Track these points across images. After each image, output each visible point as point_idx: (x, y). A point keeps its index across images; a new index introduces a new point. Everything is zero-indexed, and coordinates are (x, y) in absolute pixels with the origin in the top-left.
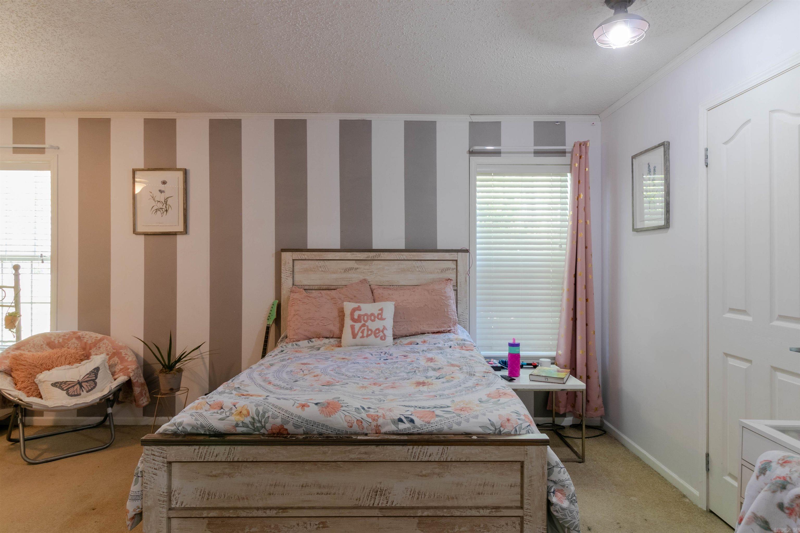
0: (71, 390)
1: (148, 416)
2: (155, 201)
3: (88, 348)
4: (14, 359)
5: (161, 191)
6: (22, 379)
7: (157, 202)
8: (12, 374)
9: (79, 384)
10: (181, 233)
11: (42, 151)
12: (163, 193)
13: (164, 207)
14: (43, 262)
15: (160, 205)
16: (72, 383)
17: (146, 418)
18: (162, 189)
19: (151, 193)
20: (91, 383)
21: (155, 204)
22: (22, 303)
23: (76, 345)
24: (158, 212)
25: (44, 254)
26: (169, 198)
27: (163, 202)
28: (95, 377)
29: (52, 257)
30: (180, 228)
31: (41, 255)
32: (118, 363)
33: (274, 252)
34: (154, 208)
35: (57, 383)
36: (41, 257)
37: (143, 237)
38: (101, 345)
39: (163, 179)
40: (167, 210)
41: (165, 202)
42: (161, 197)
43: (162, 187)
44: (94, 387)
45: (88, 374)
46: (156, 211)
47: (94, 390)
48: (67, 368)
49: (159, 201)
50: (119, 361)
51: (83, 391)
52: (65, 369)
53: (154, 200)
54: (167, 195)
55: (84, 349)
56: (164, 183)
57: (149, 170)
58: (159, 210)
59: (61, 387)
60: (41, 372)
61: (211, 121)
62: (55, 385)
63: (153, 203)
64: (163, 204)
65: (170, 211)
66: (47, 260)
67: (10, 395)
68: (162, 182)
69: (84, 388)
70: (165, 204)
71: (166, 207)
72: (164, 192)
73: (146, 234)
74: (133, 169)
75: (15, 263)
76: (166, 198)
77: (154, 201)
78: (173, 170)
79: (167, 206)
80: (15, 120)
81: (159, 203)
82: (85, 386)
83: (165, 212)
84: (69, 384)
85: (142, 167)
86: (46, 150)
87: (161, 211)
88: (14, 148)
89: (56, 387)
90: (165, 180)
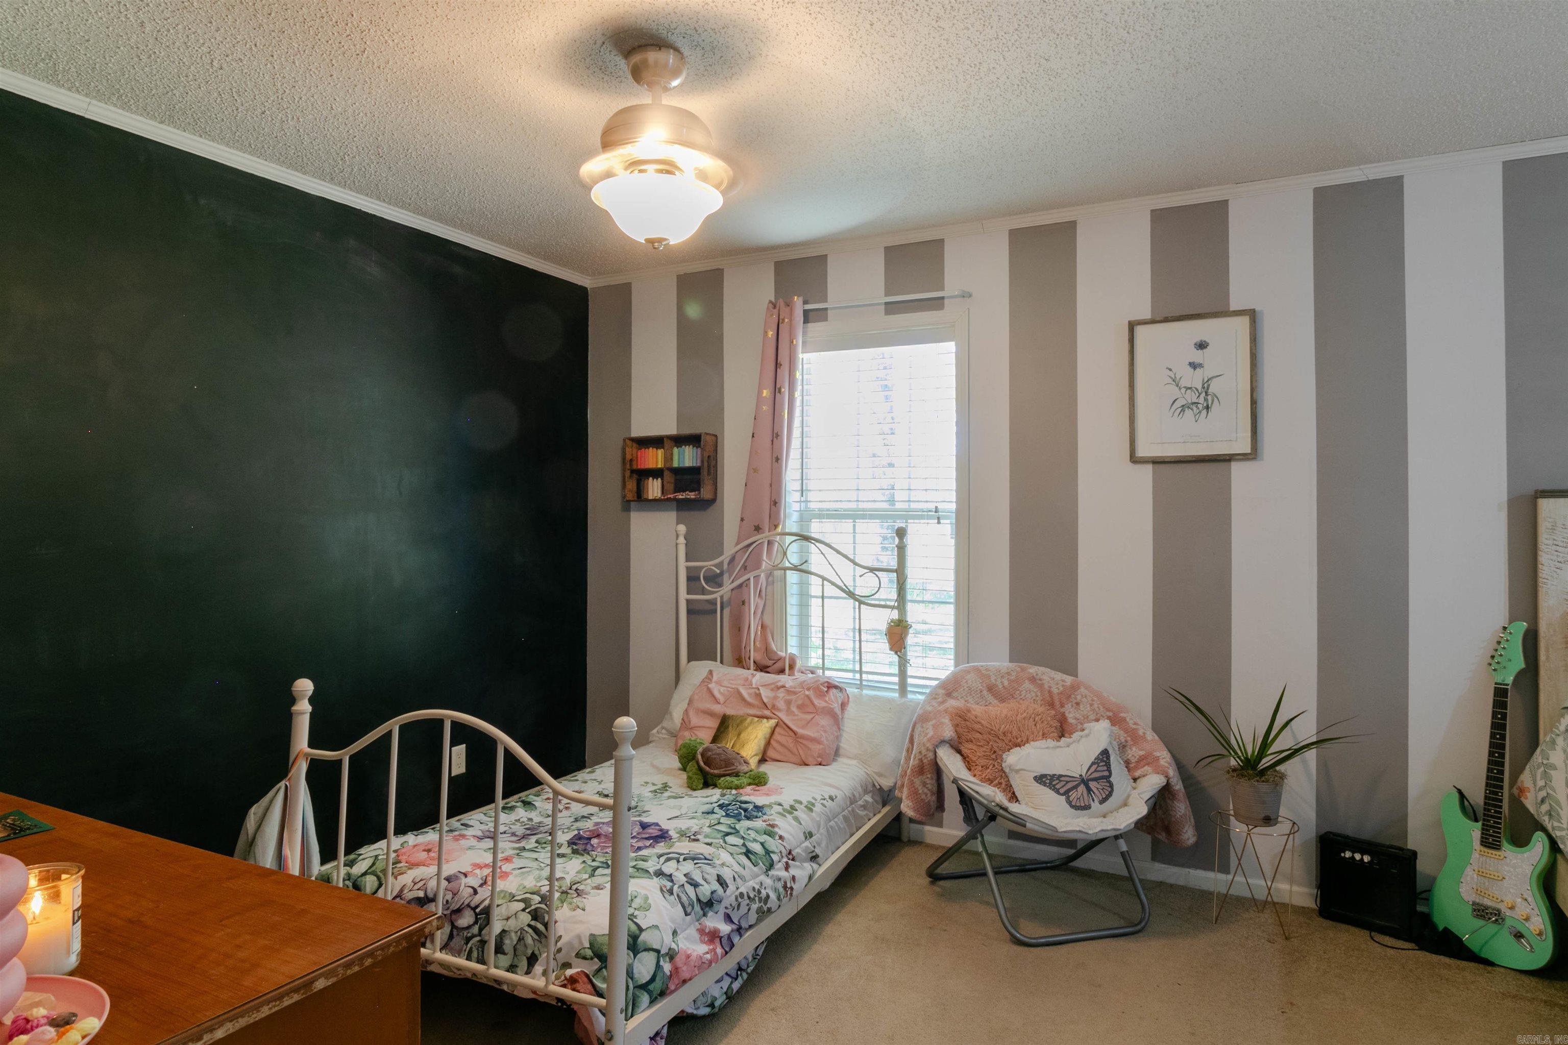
0: (1073, 795)
1: (1163, 862)
2: (1180, 389)
3: (1057, 703)
4: (960, 717)
5: (1194, 366)
6: (983, 762)
7: (1183, 390)
8: (962, 748)
9: (1084, 784)
10: (1244, 457)
11: (937, 304)
12: (1198, 370)
13: (1201, 400)
14: (939, 523)
15: (1191, 397)
16: (1071, 779)
17: (1158, 866)
18: (1198, 360)
19: (1170, 370)
20: (1103, 783)
21: (1180, 395)
22: (912, 601)
23: (1034, 695)
24: (1188, 412)
25: (941, 506)
26: (1214, 380)
27: (1200, 388)
28: (1107, 770)
29: (958, 512)
30: (1245, 447)
31: (936, 507)
32: (1126, 741)
33: (1505, 498)
34: (1178, 404)
35: (1044, 776)
36: (936, 512)
37: (1150, 467)
38: (1079, 697)
39: (1198, 339)
40: (1208, 405)
41: (1203, 388)
42: (1195, 379)
43: (1198, 356)
44: (1110, 794)
45: (1093, 764)
46: (1183, 411)
47: (1111, 799)
48: (1051, 745)
49: (1190, 388)
50: (1129, 739)
51: (1093, 800)
52: (1047, 748)
53: (1177, 386)
54: (1208, 372)
55: (1051, 705)
56: (1202, 346)
57: (1166, 320)
58: (1189, 408)
59: (1054, 786)
60: (1009, 750)
61: (1320, 193)
62: (1041, 779)
63: (1174, 391)
64: (1200, 394)
65: (1215, 408)
66: (946, 518)
67: (977, 792)
68: (1196, 344)
69: (1094, 793)
70: (1204, 394)
71: (1206, 400)
72: (1200, 366)
73: (1157, 462)
74: (1129, 322)
75: (900, 524)
76: (1206, 380)
77: (1177, 389)
78: (1225, 316)
79: (1209, 398)
80: (888, 250)
81: (1189, 391)
82: (1095, 790)
83: (1205, 412)
84: (1067, 782)
85: (1148, 316)
86: (946, 301)
87: (1195, 408)
88: (886, 304)
89: (1045, 784)
90: (1204, 339)
